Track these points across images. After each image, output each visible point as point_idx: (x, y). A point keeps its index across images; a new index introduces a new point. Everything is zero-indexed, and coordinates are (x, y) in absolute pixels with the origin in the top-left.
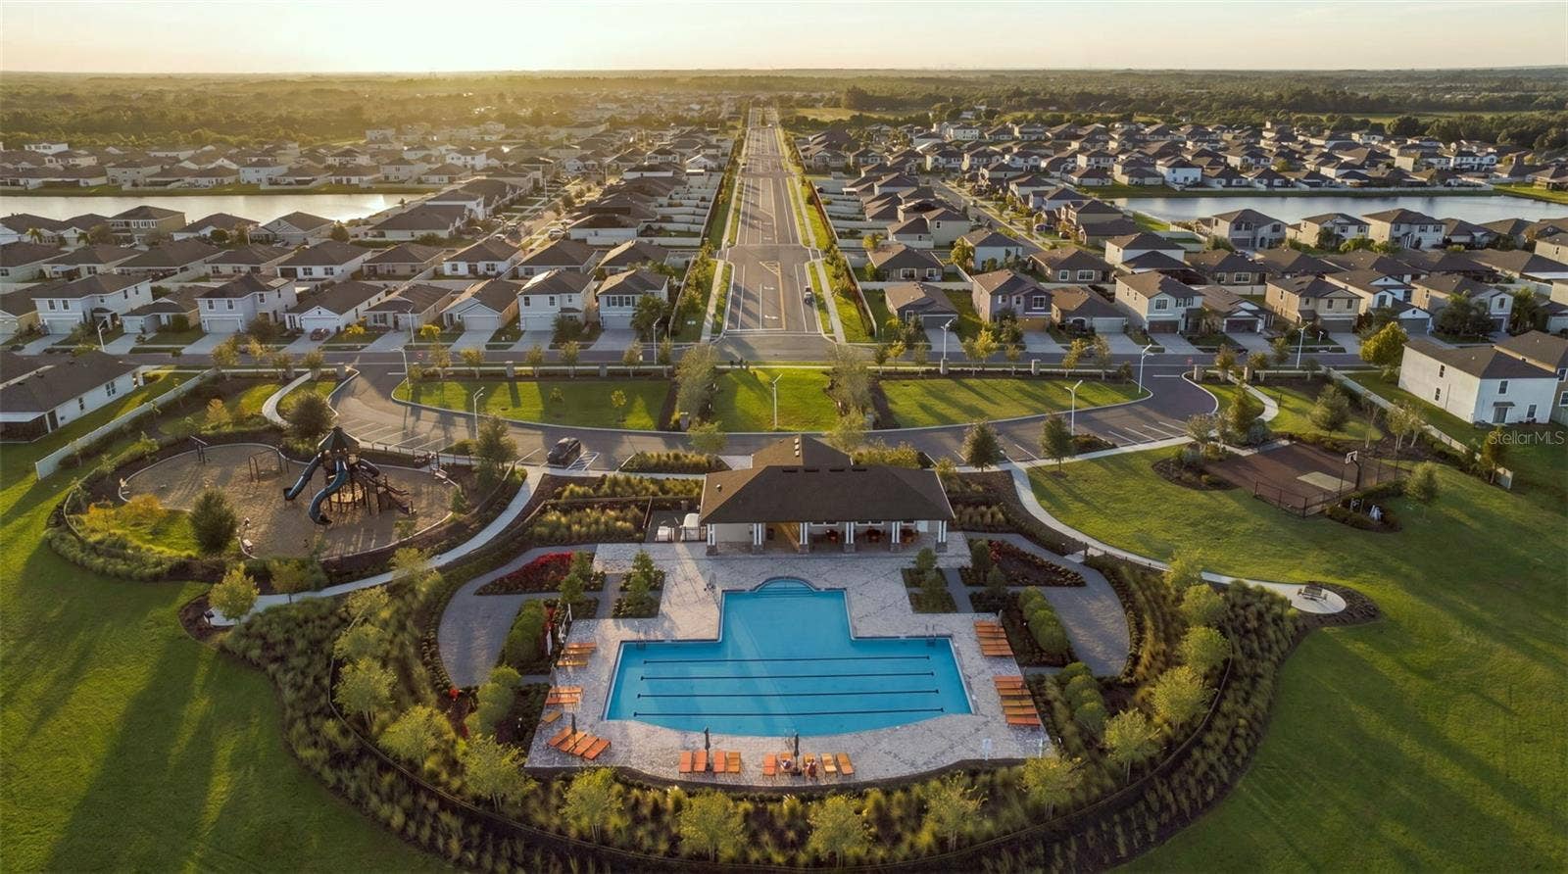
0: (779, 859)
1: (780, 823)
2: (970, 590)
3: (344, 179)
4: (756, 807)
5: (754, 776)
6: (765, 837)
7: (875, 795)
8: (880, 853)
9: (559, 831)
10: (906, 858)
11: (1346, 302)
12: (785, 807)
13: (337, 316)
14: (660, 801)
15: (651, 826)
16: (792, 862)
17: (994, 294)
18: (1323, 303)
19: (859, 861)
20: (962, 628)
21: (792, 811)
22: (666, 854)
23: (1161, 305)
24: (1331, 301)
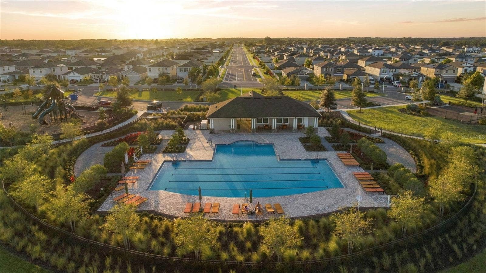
0: (240, 258)
1: (241, 237)
2: (332, 144)
3: (100, 54)
4: (227, 230)
5: (226, 215)
6: (232, 245)
7: (298, 223)
8: (305, 254)
9: (106, 242)
10: (322, 257)
11: (452, 71)
12: (244, 230)
13: (81, 76)
14: (170, 226)
15: (161, 239)
16: (248, 260)
17: (322, 68)
18: (444, 71)
19: (292, 259)
20: (331, 156)
21: (249, 232)
22: (169, 255)
23: (384, 72)
24: (447, 71)
